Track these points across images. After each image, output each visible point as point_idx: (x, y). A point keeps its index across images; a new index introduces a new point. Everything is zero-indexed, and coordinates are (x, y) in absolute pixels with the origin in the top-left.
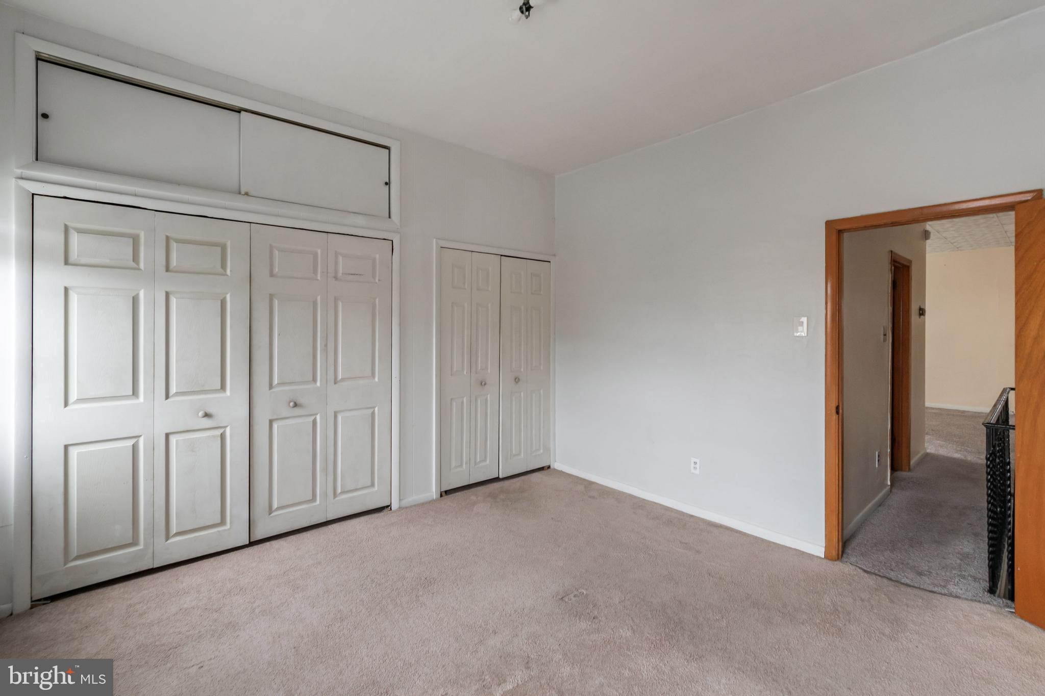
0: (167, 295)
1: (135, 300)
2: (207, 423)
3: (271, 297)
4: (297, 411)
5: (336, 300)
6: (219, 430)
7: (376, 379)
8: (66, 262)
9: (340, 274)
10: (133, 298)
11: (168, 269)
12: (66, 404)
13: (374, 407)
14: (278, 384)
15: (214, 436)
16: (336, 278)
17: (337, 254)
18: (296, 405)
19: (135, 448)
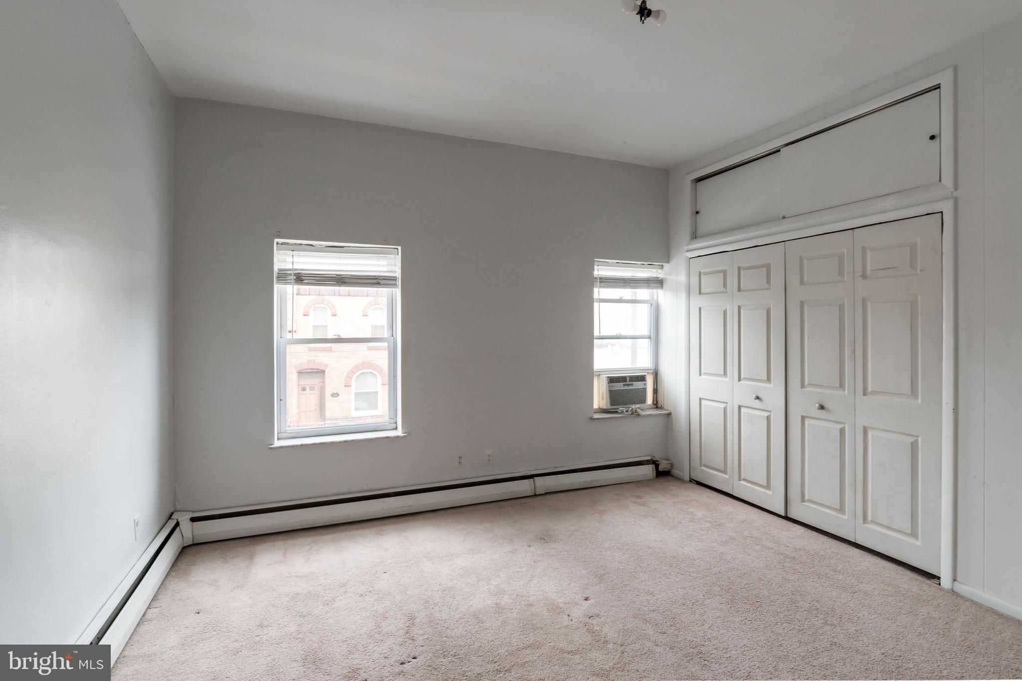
0: (739, 308)
1: (725, 312)
2: (757, 404)
3: (802, 304)
4: (822, 414)
5: (864, 301)
6: (767, 413)
7: (919, 401)
8: (700, 293)
9: (869, 273)
10: (724, 311)
11: (739, 290)
12: (700, 375)
13: (918, 436)
14: (808, 384)
15: (763, 416)
16: (864, 276)
17: (864, 249)
18: (822, 407)
19: (725, 409)
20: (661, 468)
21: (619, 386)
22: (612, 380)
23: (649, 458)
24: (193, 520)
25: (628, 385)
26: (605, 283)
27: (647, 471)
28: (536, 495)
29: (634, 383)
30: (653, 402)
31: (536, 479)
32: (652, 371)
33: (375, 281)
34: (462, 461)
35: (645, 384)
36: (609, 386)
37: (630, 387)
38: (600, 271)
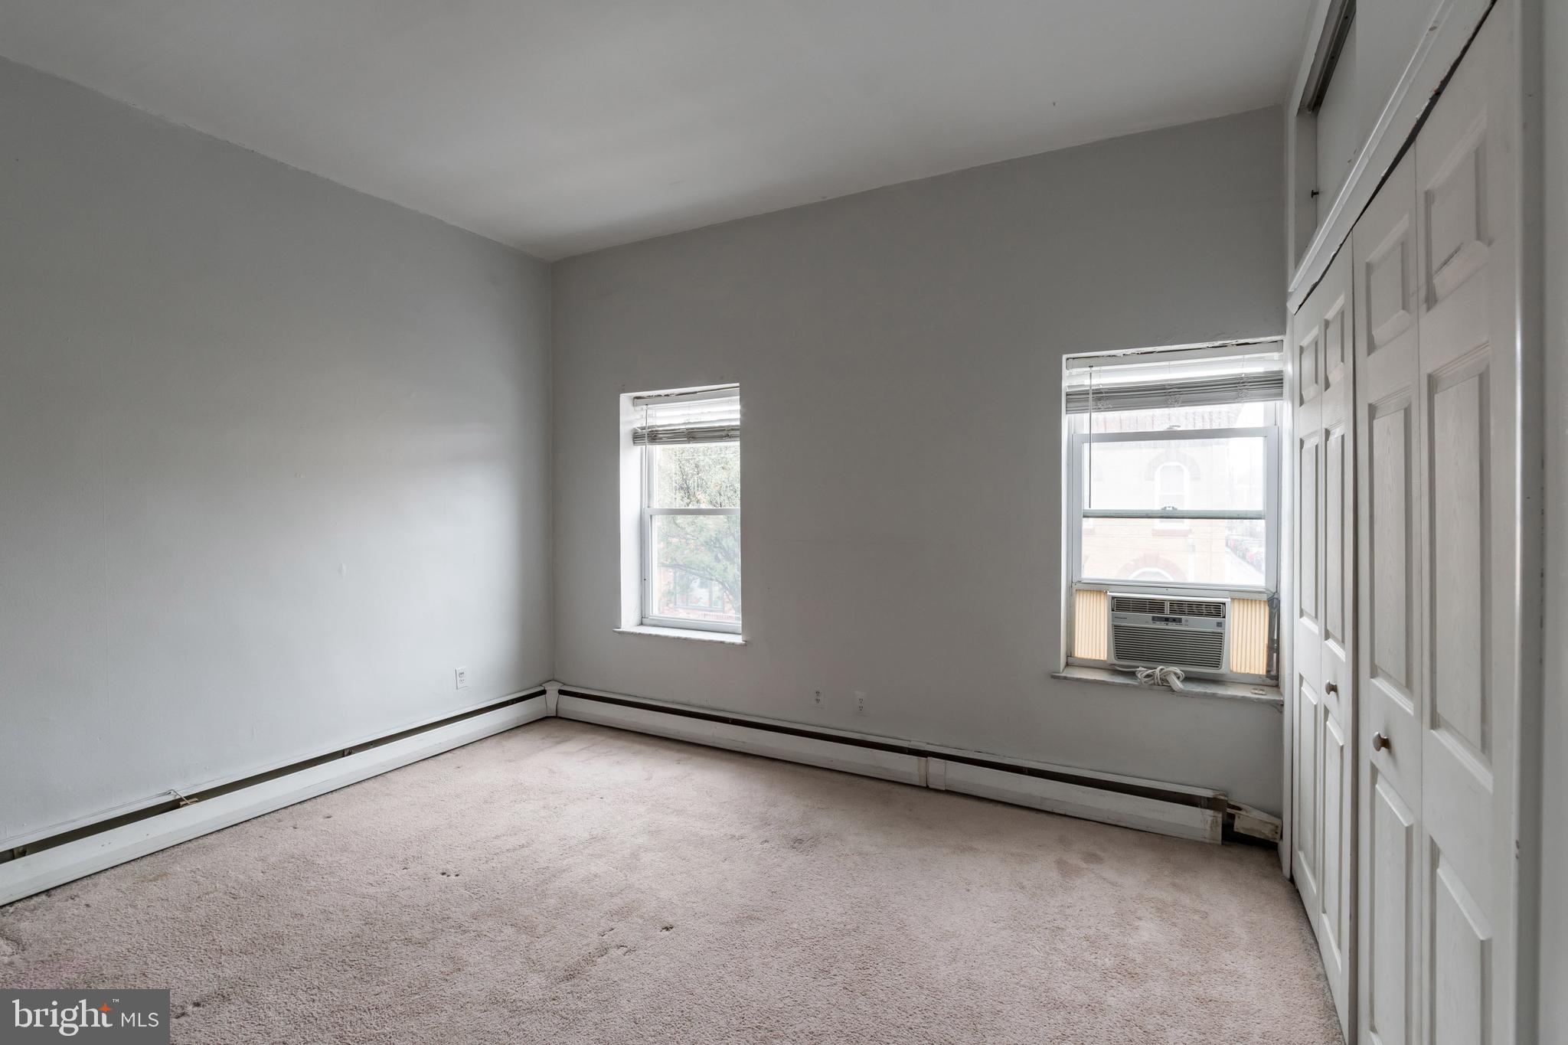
4: (1389, 768)
19: (1316, 711)
20: (1240, 826)
21: (1143, 620)
22: (1120, 605)
23: (1209, 794)
24: (562, 692)
25: (1167, 620)
26: (1108, 402)
27: (1201, 822)
28: (927, 788)
29: (1183, 617)
30: (1268, 671)
31: (932, 760)
32: (1265, 597)
33: (723, 434)
34: (821, 698)
35: (1219, 625)
36: (1114, 618)
37: (1172, 626)
38: (1076, 377)
